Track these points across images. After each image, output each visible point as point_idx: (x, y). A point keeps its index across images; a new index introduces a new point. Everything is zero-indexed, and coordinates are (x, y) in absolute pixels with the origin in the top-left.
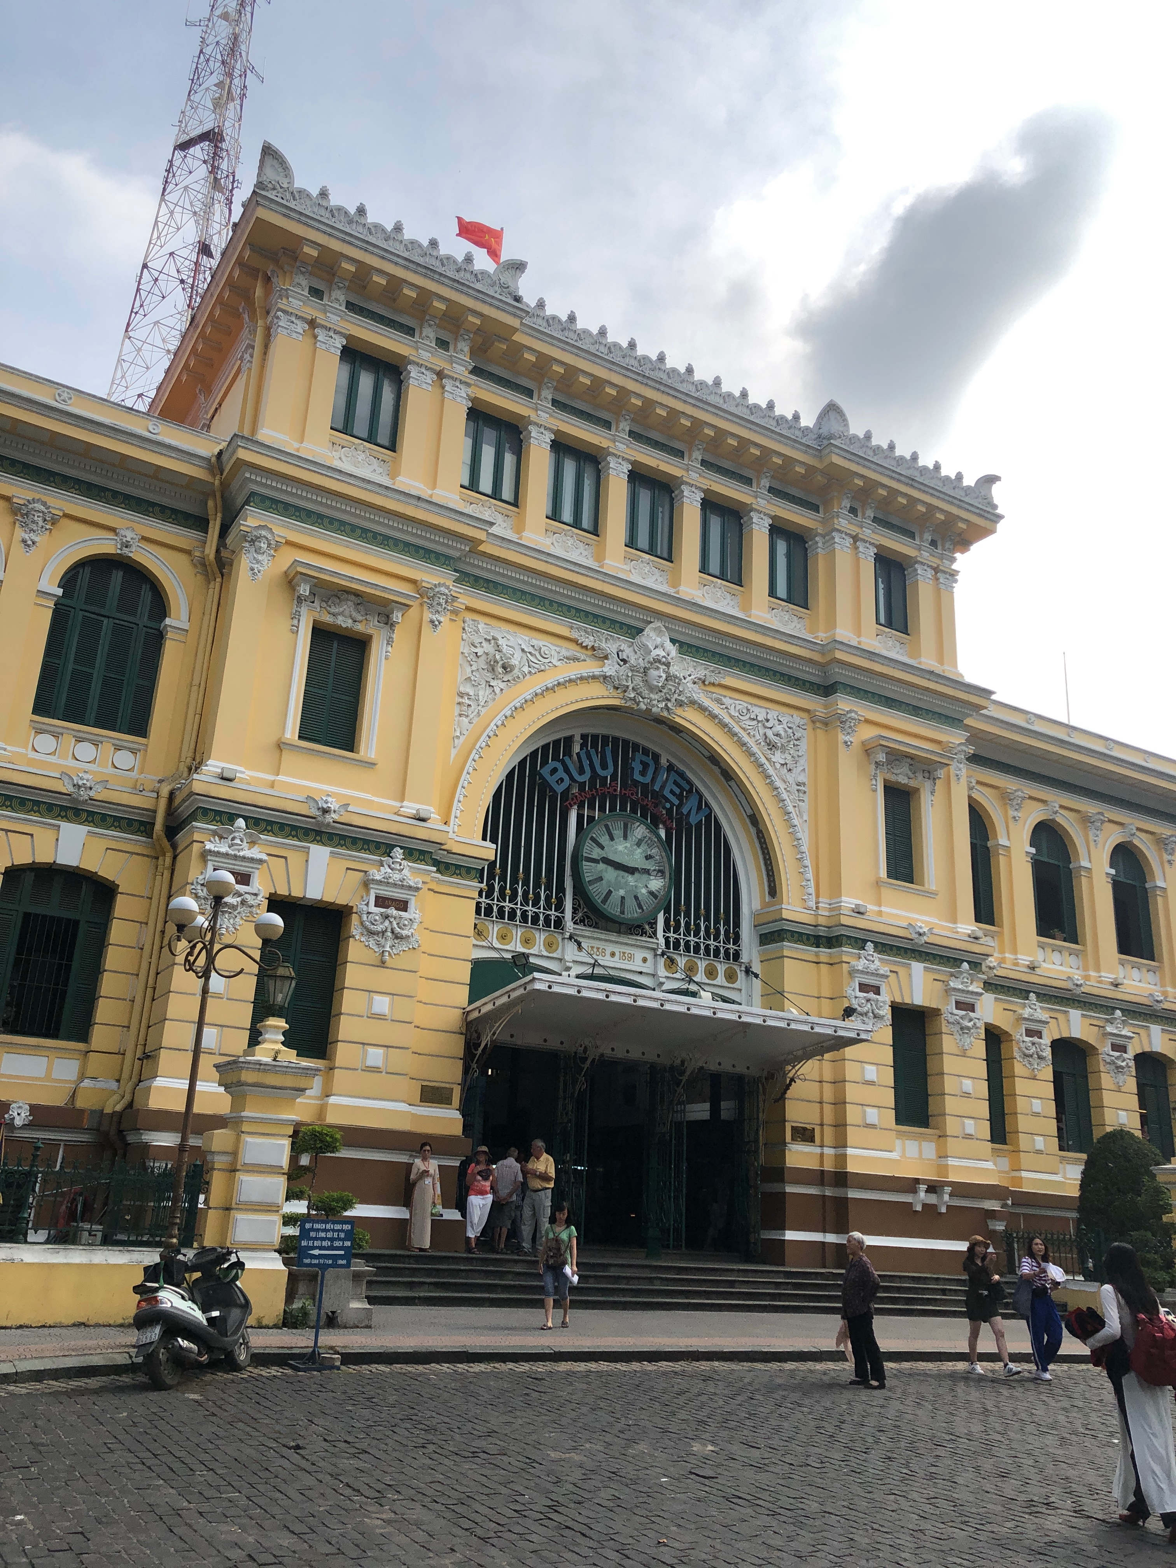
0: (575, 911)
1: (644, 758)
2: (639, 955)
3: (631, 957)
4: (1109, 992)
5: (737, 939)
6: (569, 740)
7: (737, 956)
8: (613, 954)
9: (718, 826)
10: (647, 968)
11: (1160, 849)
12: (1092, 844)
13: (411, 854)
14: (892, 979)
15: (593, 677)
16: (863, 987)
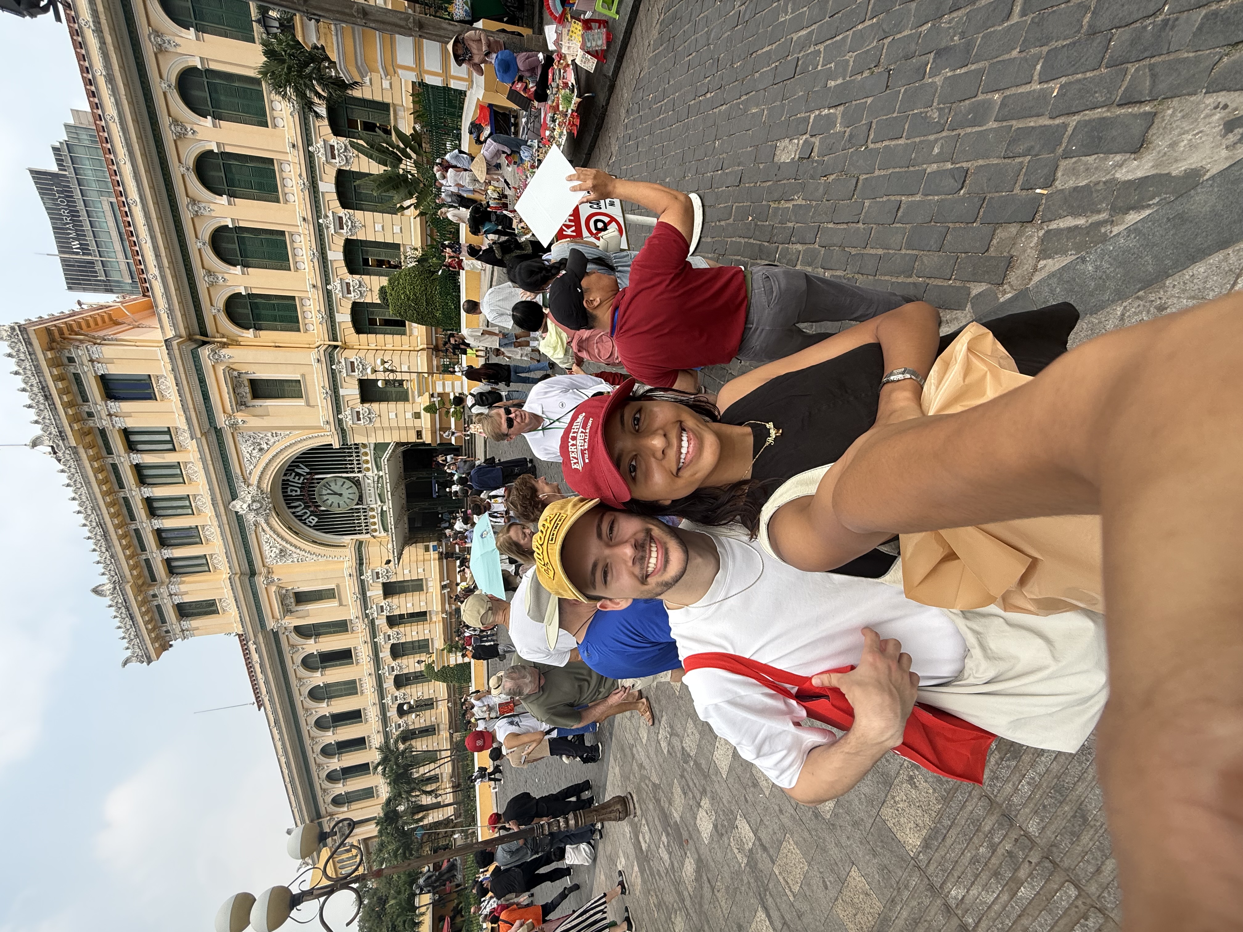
0: (357, 504)
1: (289, 490)
2: (367, 480)
3: (369, 483)
4: (309, 224)
6: (293, 513)
8: (370, 490)
12: (213, 214)
13: (361, 574)
14: (350, 403)
15: (268, 524)
16: (359, 419)
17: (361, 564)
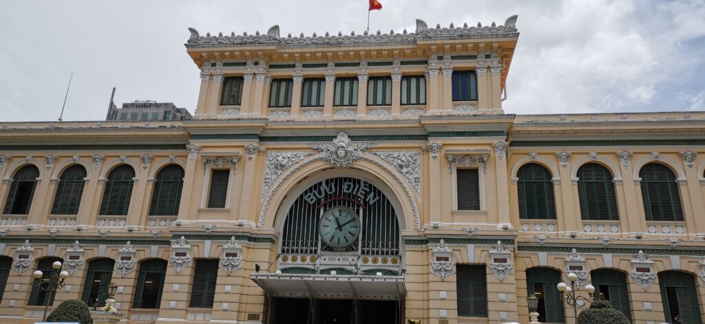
0: (322, 245)
1: (349, 183)
2: (350, 259)
3: (347, 260)
4: (634, 241)
5: (397, 246)
6: (320, 184)
7: (397, 253)
8: (339, 260)
9: (388, 202)
10: (353, 263)
11: (682, 160)
12: (623, 168)
13: (238, 237)
14: (457, 253)
15: (317, 160)
16: (438, 259)
17: (250, 239)
